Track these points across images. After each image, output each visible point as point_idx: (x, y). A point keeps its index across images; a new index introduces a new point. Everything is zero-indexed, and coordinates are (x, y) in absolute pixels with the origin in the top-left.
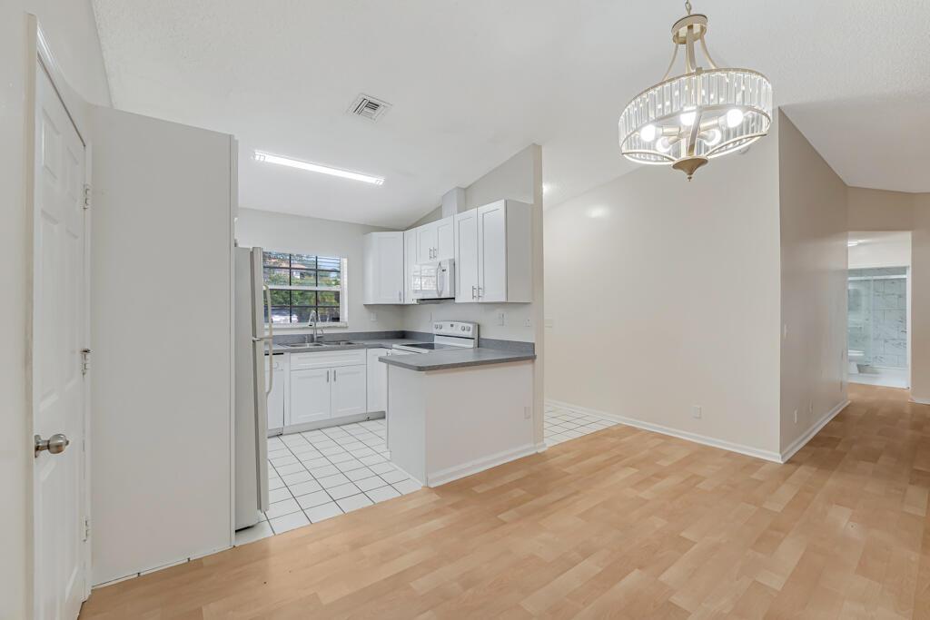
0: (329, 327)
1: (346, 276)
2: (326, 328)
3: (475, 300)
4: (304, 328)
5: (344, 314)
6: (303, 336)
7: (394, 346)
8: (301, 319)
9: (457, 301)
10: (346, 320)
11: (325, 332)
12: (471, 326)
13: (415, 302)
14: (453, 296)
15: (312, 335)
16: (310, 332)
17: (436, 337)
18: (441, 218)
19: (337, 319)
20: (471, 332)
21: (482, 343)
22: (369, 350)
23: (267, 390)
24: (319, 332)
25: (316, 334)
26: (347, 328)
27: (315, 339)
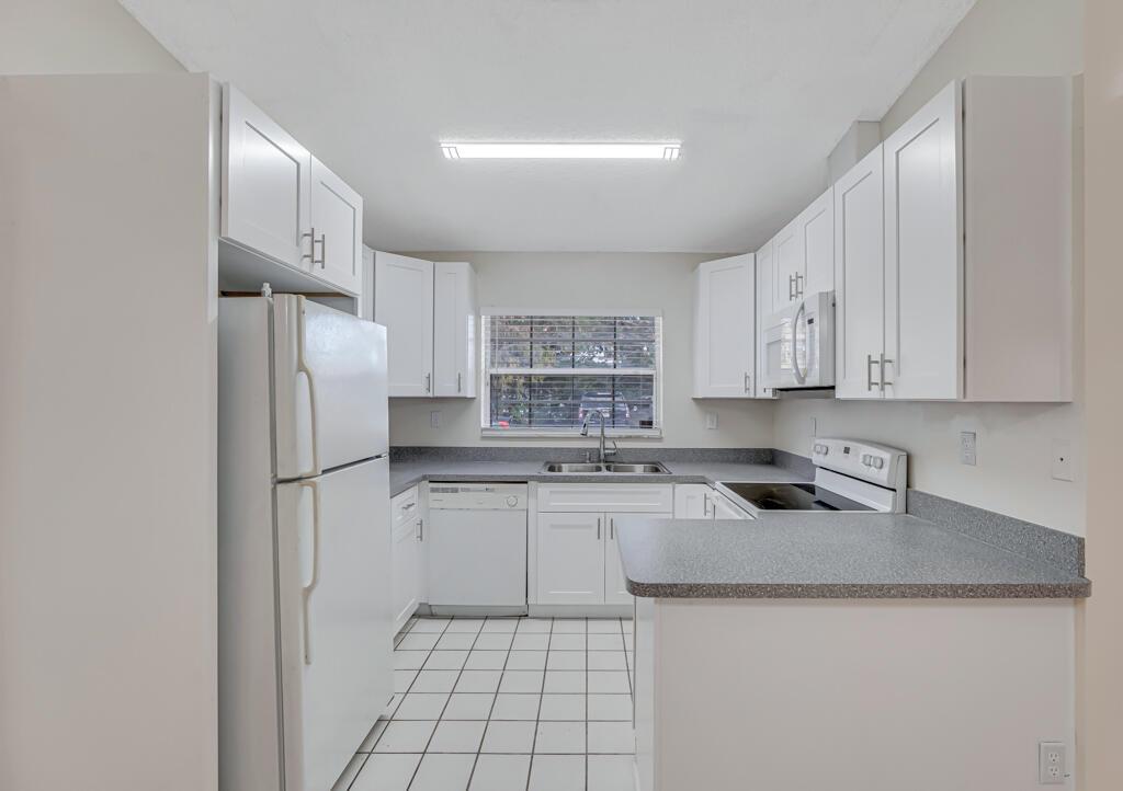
3: (875, 394)
10: (662, 426)
11: (620, 445)
12: (886, 455)
13: (769, 395)
14: (831, 384)
16: (596, 444)
17: (819, 471)
19: (648, 424)
20: (885, 470)
23: (308, 583)
24: (609, 444)
25: (604, 449)
26: (660, 439)
27: (602, 457)
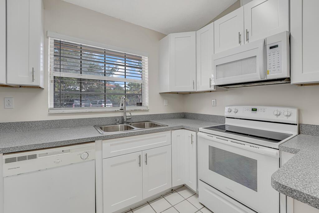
0: (135, 111)
1: (147, 71)
2: (133, 112)
4: (116, 111)
5: (146, 100)
6: (115, 118)
7: (201, 129)
8: (115, 104)
9: (293, 81)
11: (133, 114)
12: (293, 111)
15: (122, 117)
16: (120, 114)
17: (226, 118)
18: (240, 7)
19: (141, 104)
20: (292, 117)
21: (303, 128)
22: (174, 132)
24: (128, 114)
25: (126, 116)
26: (148, 111)
27: (125, 120)
